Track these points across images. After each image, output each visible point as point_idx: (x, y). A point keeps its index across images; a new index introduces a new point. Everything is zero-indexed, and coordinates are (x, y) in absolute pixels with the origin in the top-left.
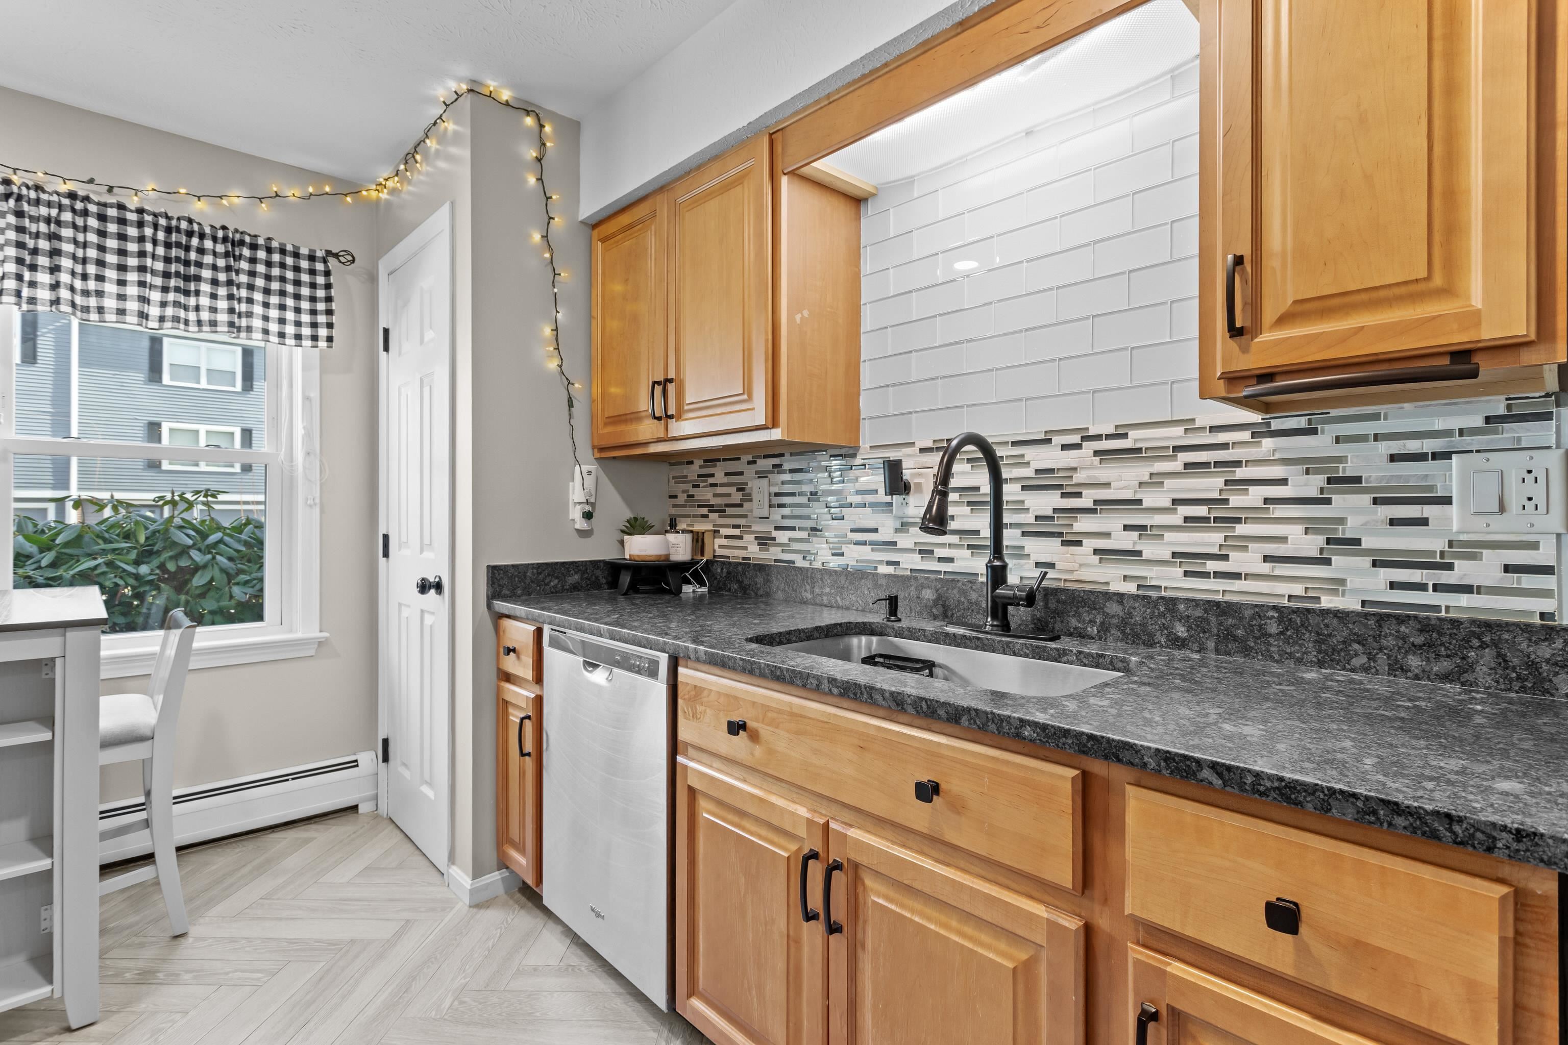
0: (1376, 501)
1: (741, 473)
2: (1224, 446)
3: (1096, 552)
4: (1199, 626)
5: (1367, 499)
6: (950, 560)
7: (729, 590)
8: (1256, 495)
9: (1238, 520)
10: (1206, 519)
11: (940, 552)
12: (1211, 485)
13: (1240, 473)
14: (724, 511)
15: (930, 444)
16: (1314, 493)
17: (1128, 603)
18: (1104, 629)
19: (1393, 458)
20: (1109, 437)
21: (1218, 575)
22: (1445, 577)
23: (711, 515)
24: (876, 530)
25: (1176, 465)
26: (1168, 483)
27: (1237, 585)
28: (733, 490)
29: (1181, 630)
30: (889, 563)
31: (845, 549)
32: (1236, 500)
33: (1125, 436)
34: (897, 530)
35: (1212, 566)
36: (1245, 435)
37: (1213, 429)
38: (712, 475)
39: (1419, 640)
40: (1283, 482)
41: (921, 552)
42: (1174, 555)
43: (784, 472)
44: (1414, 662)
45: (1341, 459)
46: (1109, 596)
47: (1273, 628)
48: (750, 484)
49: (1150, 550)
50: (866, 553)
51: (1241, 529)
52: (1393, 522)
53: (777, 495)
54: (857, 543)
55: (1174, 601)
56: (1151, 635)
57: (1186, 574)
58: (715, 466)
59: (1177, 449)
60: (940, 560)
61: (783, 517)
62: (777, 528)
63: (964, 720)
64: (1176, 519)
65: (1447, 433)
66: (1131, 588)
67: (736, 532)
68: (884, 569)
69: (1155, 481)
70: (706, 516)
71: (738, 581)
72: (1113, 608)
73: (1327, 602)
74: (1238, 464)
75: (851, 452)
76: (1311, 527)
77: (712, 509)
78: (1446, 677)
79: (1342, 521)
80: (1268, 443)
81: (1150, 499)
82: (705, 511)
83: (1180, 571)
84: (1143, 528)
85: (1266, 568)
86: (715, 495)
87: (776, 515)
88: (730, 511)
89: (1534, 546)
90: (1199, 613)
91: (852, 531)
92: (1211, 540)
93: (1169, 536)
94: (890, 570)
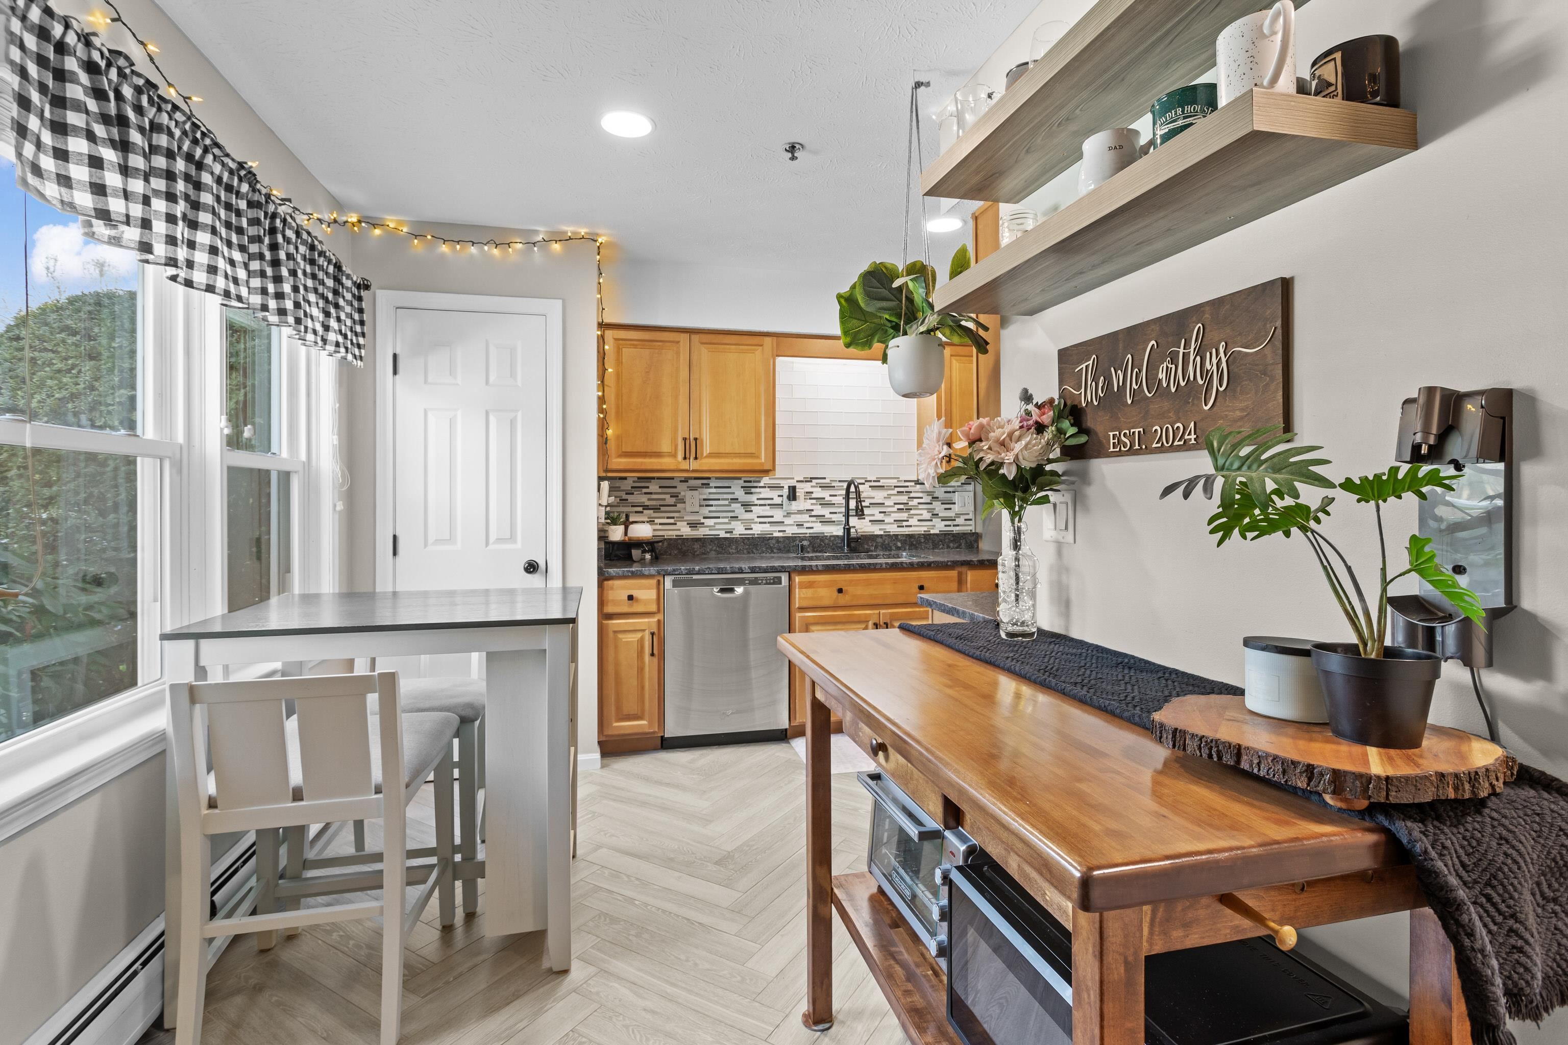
0: (942, 504)
1: (675, 487)
2: (907, 487)
3: (870, 521)
4: (904, 543)
5: (940, 503)
6: (812, 528)
7: (670, 554)
8: (916, 501)
9: (911, 509)
10: (903, 509)
11: (806, 525)
12: (904, 499)
13: (912, 495)
14: (660, 509)
15: (802, 479)
16: (929, 501)
17: (884, 538)
18: (876, 547)
19: (945, 492)
20: (874, 481)
21: (906, 526)
22: (955, 523)
23: (645, 511)
24: (772, 517)
25: (895, 492)
26: (892, 497)
27: (911, 529)
28: (668, 497)
29: (899, 544)
30: (779, 531)
31: (753, 526)
32: (911, 503)
33: (879, 481)
34: (784, 516)
35: (905, 524)
36: (913, 484)
37: (905, 481)
38: (648, 487)
39: (952, 539)
40: (922, 498)
41: (797, 525)
42: (895, 521)
43: (711, 487)
44: (951, 545)
45: (934, 492)
46: (877, 536)
47: (923, 540)
48: (683, 493)
49: (887, 520)
50: (767, 528)
51: (912, 512)
52: (945, 509)
53: (704, 500)
54: (760, 523)
55: (897, 535)
56: (891, 547)
57: (898, 526)
58: (650, 482)
59: (895, 487)
60: (807, 528)
61: (710, 512)
62: (704, 518)
63: (932, 565)
64: (895, 509)
65: (954, 487)
66: (882, 533)
67: (672, 521)
68: (776, 534)
69: (888, 497)
70: (642, 512)
71: (678, 549)
72: (879, 540)
73: (932, 532)
74: (911, 492)
75: (758, 479)
76: (929, 510)
77: (646, 507)
78: (957, 548)
79: (934, 509)
80: (918, 486)
81: (888, 503)
82: (640, 509)
83: (896, 526)
84: (885, 512)
85: (919, 523)
86: (649, 500)
87: (705, 511)
88: (663, 509)
89: (968, 514)
90: (904, 538)
91: (758, 517)
92: (904, 516)
93: (893, 515)
94: (781, 534)
